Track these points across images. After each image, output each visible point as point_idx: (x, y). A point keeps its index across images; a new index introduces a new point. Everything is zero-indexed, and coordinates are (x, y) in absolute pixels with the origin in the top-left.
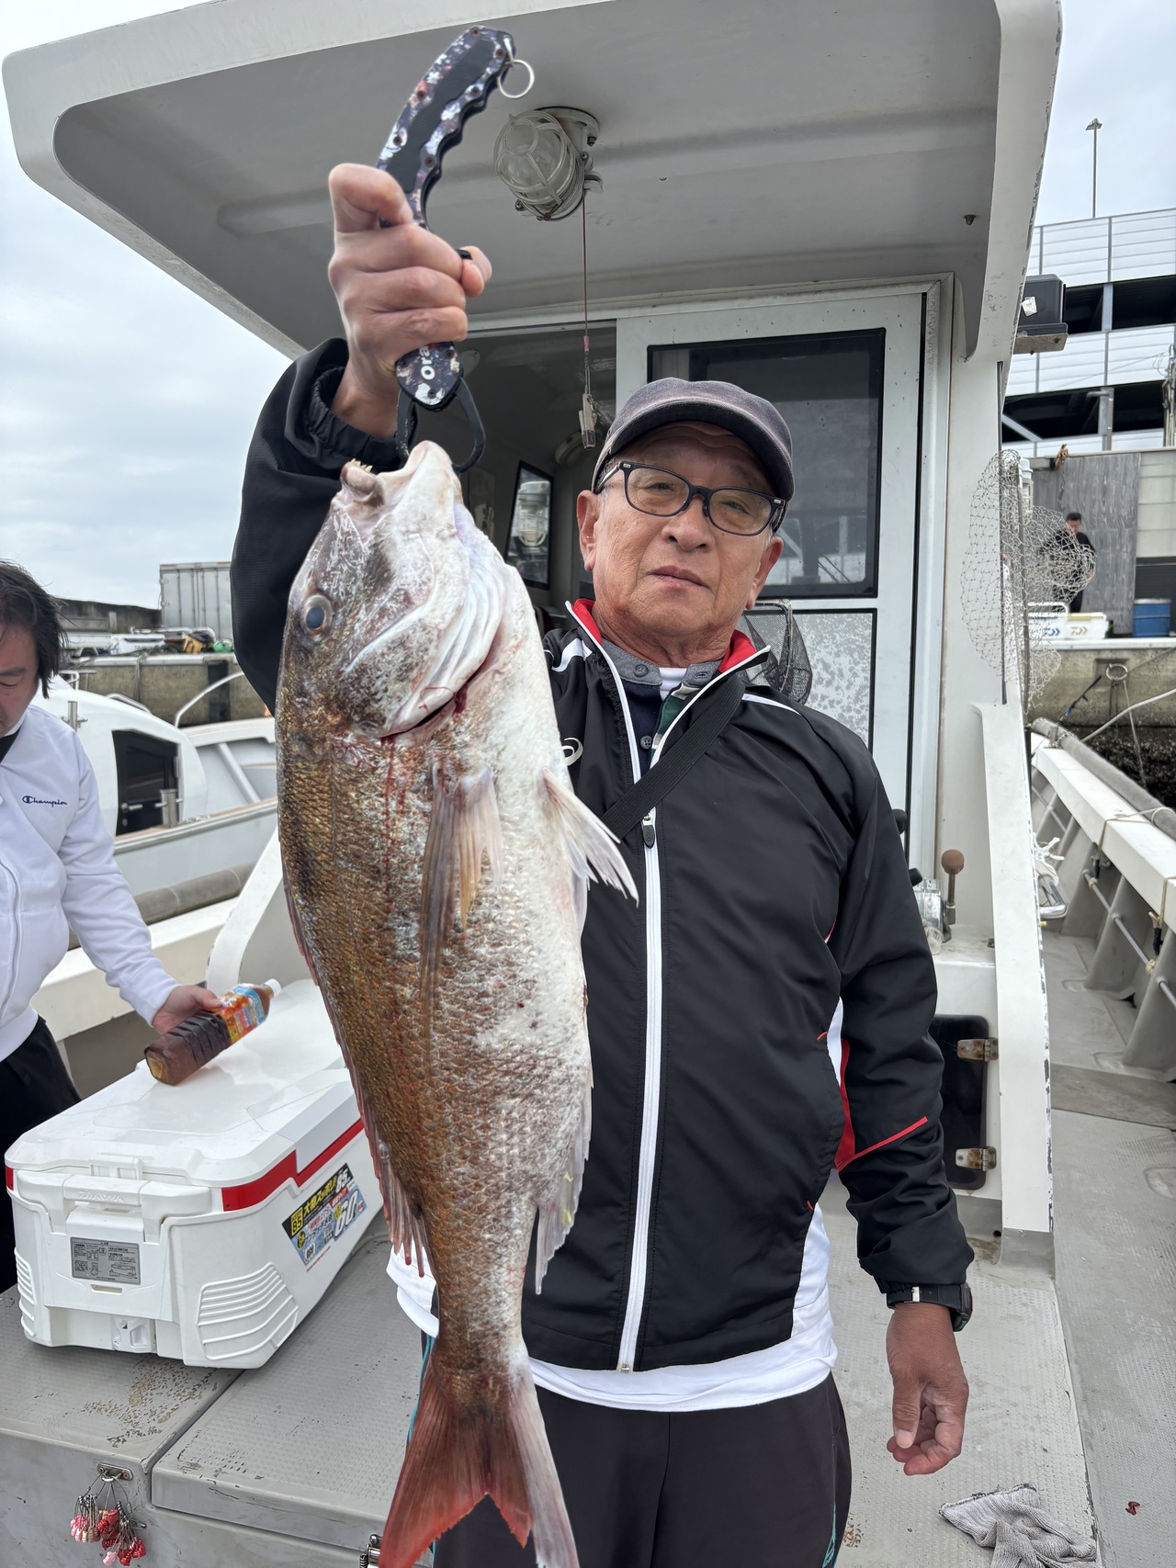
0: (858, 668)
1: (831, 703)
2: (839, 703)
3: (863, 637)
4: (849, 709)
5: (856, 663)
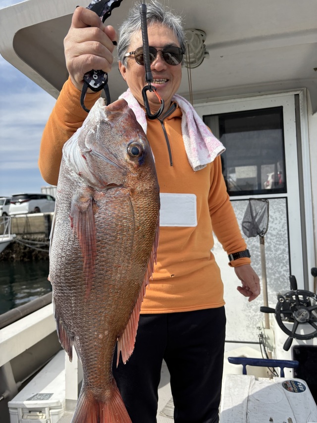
1: (274, 229)
2: (276, 229)
3: (283, 206)
4: (280, 231)
5: (282, 215)
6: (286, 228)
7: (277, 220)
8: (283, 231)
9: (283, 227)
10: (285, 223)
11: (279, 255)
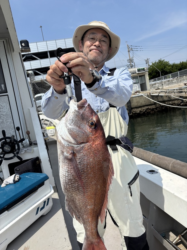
0: (7, 105)
1: (4, 112)
6: (10, 110)
7: (5, 107)
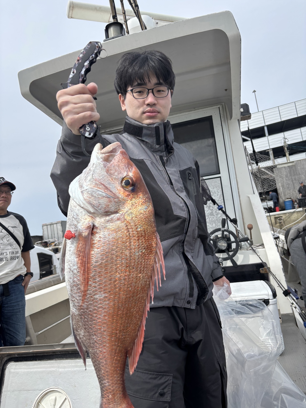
0: (219, 191)
3: (218, 183)
4: (219, 201)
5: (218, 190)
6: (222, 198)
7: (215, 193)
8: (221, 201)
9: (220, 198)
10: (221, 195)
11: (219, 217)
